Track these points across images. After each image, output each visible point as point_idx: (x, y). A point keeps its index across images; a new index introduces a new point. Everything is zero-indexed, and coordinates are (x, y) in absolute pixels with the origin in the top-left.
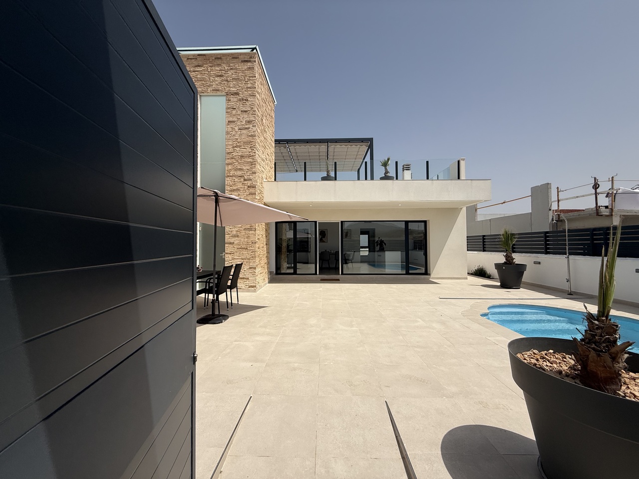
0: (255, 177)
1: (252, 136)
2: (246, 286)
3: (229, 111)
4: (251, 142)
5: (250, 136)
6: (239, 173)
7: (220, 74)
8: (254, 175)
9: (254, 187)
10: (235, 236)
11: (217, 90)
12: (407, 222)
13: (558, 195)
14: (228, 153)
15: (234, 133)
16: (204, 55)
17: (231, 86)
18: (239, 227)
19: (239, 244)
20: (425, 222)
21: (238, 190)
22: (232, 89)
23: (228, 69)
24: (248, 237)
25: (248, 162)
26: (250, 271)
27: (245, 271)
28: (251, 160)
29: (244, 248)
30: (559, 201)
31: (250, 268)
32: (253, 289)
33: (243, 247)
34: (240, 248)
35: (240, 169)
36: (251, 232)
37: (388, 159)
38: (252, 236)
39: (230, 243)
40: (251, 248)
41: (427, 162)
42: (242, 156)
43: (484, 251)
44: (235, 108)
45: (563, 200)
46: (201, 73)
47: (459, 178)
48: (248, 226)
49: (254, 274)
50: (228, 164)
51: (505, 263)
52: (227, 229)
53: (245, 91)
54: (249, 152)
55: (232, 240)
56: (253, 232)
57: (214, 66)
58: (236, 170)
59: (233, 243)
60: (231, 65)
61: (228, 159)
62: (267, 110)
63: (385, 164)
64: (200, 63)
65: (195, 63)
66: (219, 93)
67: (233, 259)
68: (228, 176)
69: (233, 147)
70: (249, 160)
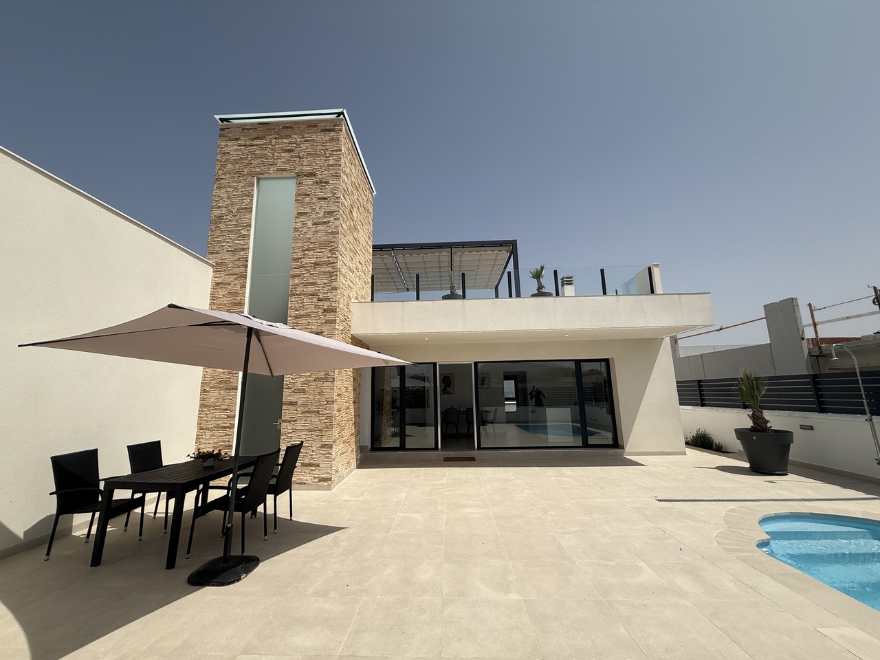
0: (335, 296)
1: (333, 233)
2: (315, 478)
3: (299, 198)
4: (331, 242)
5: (330, 234)
6: (311, 289)
7: (288, 148)
8: (334, 293)
9: (333, 311)
10: (298, 391)
11: (285, 170)
12: (578, 362)
13: (813, 316)
14: (295, 260)
15: (305, 229)
16: (267, 124)
17: (304, 164)
18: (306, 376)
19: (305, 405)
20: (607, 361)
21: (307, 316)
22: (305, 168)
23: (300, 141)
24: (321, 393)
25: (325, 273)
26: (321, 452)
27: (313, 451)
28: (331, 269)
29: (314, 412)
30: (815, 325)
31: (323, 446)
32: (326, 484)
33: (312, 409)
34: (307, 412)
35: (312, 284)
36: (326, 384)
37: (542, 268)
38: (328, 390)
39: (291, 404)
40: (325, 412)
41: (602, 271)
42: (316, 264)
43: (703, 405)
44: (309, 195)
45: (822, 323)
46: (262, 148)
47: (652, 292)
48: (322, 375)
49: (328, 456)
50: (294, 276)
51: (753, 429)
52: (287, 380)
53: (325, 170)
54: (328, 257)
55: (293, 398)
56: (329, 384)
57: (282, 137)
58: (307, 284)
59: (296, 403)
60: (306, 136)
61: (295, 268)
62: (360, 199)
63: (537, 275)
64: (261, 134)
65: (254, 134)
66: (285, 174)
67: (295, 430)
68: (293, 295)
69: (303, 251)
70: (327, 269)
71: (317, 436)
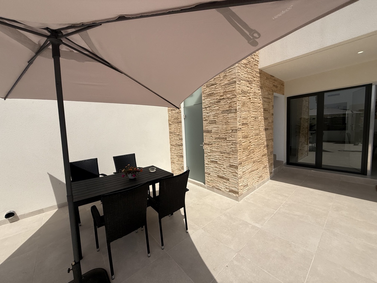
2: (226, 188)
24: (227, 123)
26: (230, 170)
27: (224, 168)
29: (223, 138)
31: (231, 166)
32: (235, 195)
33: (221, 136)
34: (219, 138)
36: (230, 115)
38: (232, 120)
40: (231, 139)
48: (227, 107)
49: (235, 175)
52: (204, 114)
55: (209, 128)
59: (211, 131)
67: (212, 151)
71: (226, 157)
